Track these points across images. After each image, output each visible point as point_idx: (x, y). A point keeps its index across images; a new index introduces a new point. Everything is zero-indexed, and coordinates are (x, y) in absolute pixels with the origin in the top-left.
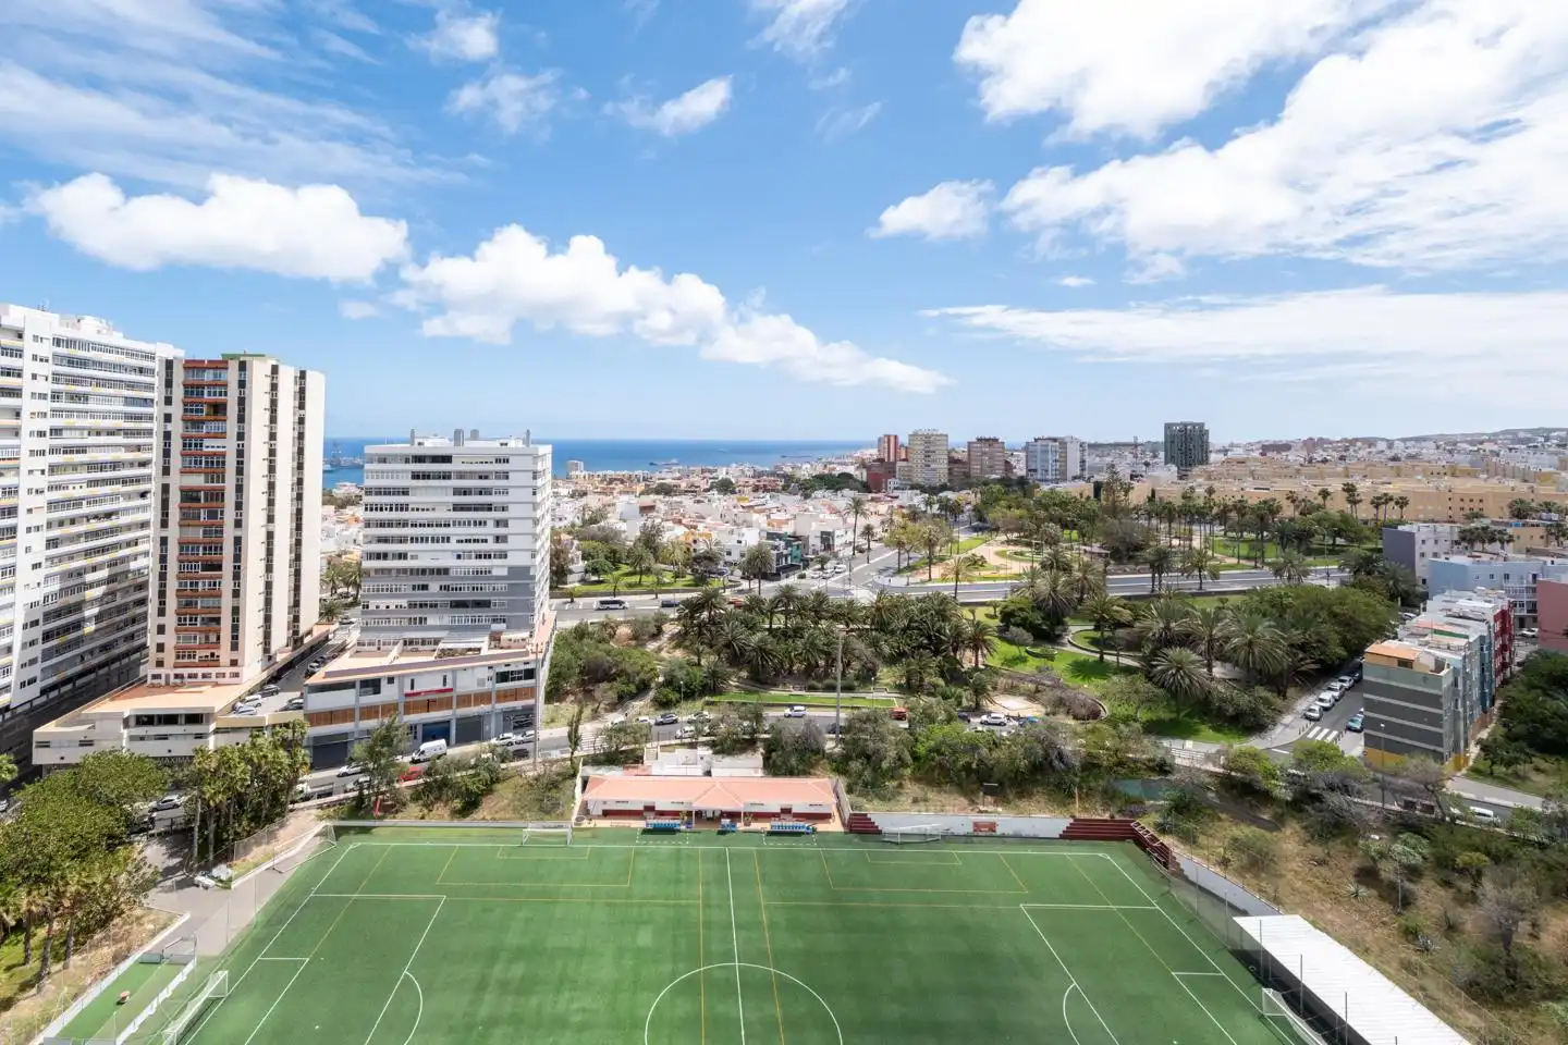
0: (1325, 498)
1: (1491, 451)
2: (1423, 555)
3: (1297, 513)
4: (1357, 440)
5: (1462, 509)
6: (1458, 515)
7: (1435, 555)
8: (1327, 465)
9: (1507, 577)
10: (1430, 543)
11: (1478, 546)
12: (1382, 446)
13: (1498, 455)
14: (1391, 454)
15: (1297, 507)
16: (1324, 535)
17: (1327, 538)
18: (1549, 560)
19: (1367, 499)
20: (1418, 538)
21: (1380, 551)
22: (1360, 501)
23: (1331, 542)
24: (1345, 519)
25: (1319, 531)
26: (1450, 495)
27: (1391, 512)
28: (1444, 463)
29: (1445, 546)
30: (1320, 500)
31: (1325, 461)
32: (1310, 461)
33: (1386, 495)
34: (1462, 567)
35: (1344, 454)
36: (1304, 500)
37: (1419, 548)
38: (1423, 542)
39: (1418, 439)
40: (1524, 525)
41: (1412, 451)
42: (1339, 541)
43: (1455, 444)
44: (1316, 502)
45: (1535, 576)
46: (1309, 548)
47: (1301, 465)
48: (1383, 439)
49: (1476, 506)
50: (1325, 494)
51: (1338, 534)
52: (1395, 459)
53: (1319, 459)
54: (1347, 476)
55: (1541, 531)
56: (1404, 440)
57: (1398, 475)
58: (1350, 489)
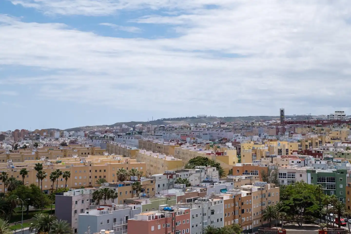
0: (23, 177)
1: (111, 137)
2: (76, 212)
3: (6, 190)
4: (43, 131)
5: (96, 177)
6: (94, 181)
7: (82, 211)
8: (26, 151)
9: (115, 220)
10: (80, 203)
11: (102, 202)
12: (57, 135)
13: (113, 140)
14: (61, 140)
15: (6, 184)
16: (22, 205)
17: (23, 206)
18: (133, 206)
19: (48, 174)
20: (74, 200)
21: (52, 212)
22: (45, 177)
23: (26, 209)
24: (35, 190)
25: (19, 202)
26: (90, 168)
27: (60, 183)
28: (87, 146)
29: (87, 203)
30: (20, 178)
31: (25, 147)
32: (16, 148)
33: (58, 170)
34: (95, 217)
35: (36, 141)
36: (11, 179)
37: (74, 207)
38: (76, 202)
39: (77, 130)
40: (123, 185)
41: (72, 138)
42: (31, 208)
43: (94, 133)
44: (18, 179)
45: (127, 218)
46: (12, 216)
47: (10, 151)
48: (58, 130)
49: (102, 174)
50: (24, 173)
51: (30, 203)
52: (64, 144)
53: (21, 146)
54: (37, 158)
55: (130, 188)
56: (69, 130)
57: (65, 156)
58: (39, 168)
